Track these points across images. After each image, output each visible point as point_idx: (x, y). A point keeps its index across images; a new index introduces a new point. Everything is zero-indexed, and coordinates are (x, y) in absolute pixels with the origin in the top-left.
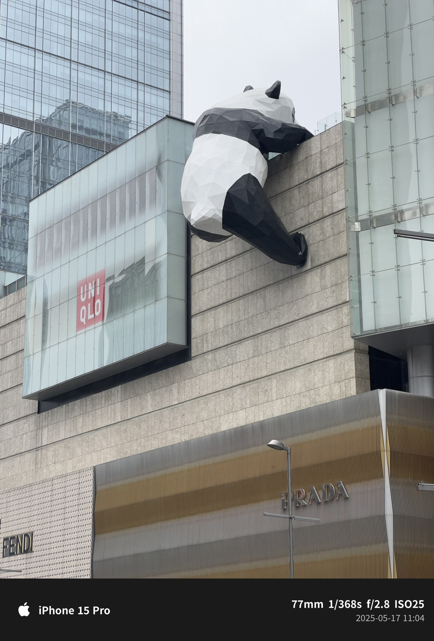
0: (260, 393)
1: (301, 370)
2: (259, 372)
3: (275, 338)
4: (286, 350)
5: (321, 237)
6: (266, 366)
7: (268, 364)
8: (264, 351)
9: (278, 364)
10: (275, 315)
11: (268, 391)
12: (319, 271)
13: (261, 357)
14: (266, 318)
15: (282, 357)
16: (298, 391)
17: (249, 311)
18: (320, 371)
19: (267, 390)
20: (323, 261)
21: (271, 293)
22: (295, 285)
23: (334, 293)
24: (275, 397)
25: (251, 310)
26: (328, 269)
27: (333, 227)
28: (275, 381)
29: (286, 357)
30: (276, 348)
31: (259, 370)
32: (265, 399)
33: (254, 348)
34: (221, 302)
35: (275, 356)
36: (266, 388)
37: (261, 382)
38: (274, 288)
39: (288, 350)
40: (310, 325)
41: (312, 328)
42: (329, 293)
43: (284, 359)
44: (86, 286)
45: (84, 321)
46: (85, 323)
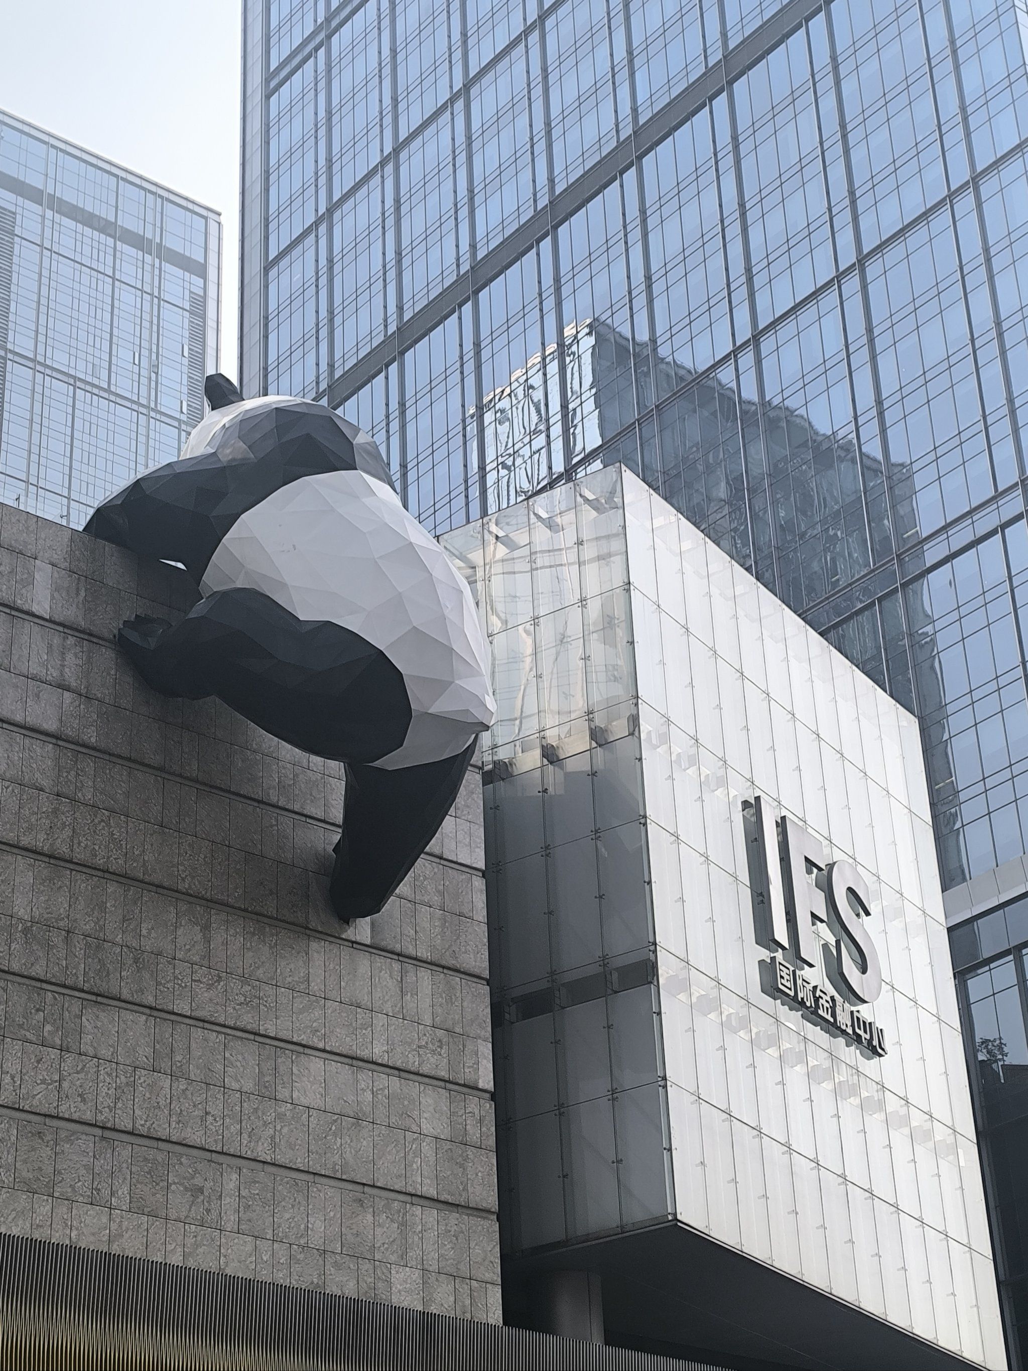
0: (173, 1187)
1: (331, 1191)
2: (173, 1125)
3: (240, 1058)
4: (279, 1110)
6: (203, 1119)
7: (210, 1119)
8: (195, 1073)
9: (250, 1136)
10: (245, 996)
11: (206, 1194)
12: (395, 966)
13: (182, 1083)
14: (210, 987)
15: (265, 1124)
16: (316, 1240)
17: (144, 932)
18: (392, 1221)
19: (201, 1190)
20: (407, 946)
21: (232, 932)
23: (441, 1047)
24: (230, 1219)
25: (153, 934)
26: (424, 979)
28: (235, 1176)
29: (278, 1128)
30: (244, 1089)
31: (174, 1118)
32: (193, 1214)
33: (157, 1046)
34: (25, 841)
35: (238, 1108)
36: (198, 1181)
37: (181, 1155)
38: (241, 921)
39: (289, 1115)
40: (363, 1084)
41: (370, 1095)
42: (425, 1039)
43: (271, 1132)
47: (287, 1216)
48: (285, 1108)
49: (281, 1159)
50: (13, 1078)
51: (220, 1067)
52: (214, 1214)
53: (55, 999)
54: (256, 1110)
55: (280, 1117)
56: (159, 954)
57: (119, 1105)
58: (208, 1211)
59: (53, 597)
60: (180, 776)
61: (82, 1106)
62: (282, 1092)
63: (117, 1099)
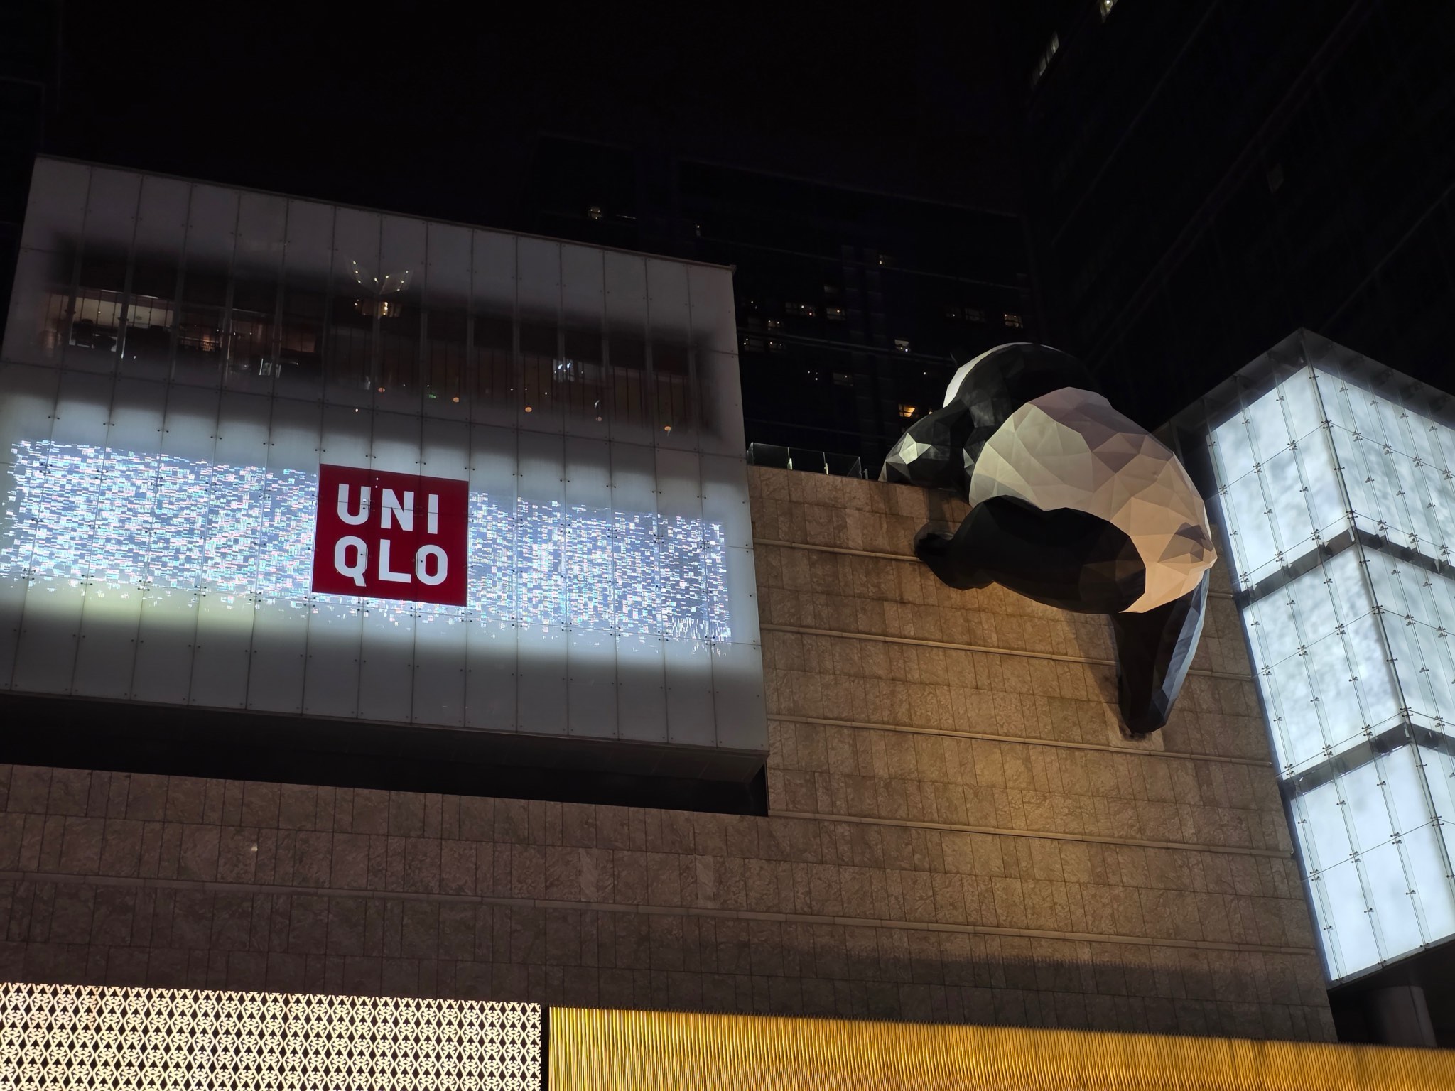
2: (1030, 916)
3: (1074, 856)
4: (1113, 892)
6: (1052, 908)
7: (1058, 907)
8: (1039, 874)
9: (1093, 916)
11: (1066, 966)
12: (1191, 765)
14: (1039, 806)
15: (1104, 906)
17: (978, 772)
22: (1121, 767)
23: (1240, 823)
24: (1090, 984)
28: (1086, 949)
29: (1115, 906)
30: (1082, 881)
31: (1029, 911)
32: (1058, 983)
33: (1005, 858)
35: (1079, 896)
38: (1054, 753)
39: (1121, 894)
40: (1180, 863)
41: (1186, 870)
42: (1226, 818)
43: (1110, 911)
44: (365, 493)
45: (357, 575)
46: (360, 582)
48: (1116, 891)
49: (1122, 931)
50: (897, 898)
51: (1058, 866)
52: (1076, 982)
53: (919, 834)
54: (1094, 896)
55: (1116, 898)
56: (993, 786)
57: (984, 907)
58: (1070, 979)
59: (863, 534)
61: (955, 913)
62: (1113, 879)
63: (981, 903)
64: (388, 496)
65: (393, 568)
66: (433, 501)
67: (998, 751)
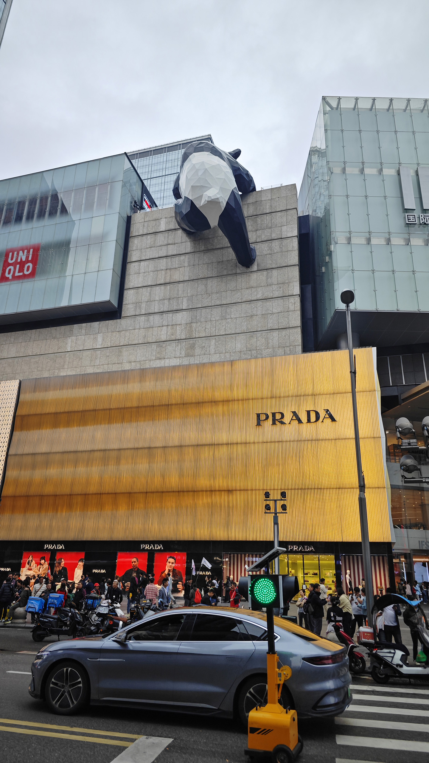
0: (196, 348)
1: (242, 336)
2: (197, 334)
3: (216, 312)
4: (227, 321)
5: (269, 252)
6: (205, 330)
7: (207, 329)
8: (202, 320)
9: (218, 330)
10: (217, 297)
11: (206, 347)
12: (265, 273)
13: (199, 324)
14: (207, 298)
15: (223, 326)
16: (238, 349)
17: (189, 292)
18: (263, 338)
19: (204, 347)
20: (269, 266)
21: (213, 283)
22: (239, 280)
23: (280, 289)
24: (213, 351)
25: (191, 291)
26: (275, 272)
27: (281, 246)
28: (214, 341)
29: (227, 326)
30: (217, 319)
31: (197, 332)
32: (202, 353)
33: (192, 317)
34: (158, 283)
35: (215, 324)
36: (203, 345)
37: (199, 340)
38: (216, 279)
39: (230, 321)
40: (253, 307)
41: (256, 309)
42: (275, 288)
43: (225, 327)
44: (16, 253)
45: (10, 276)
46: (10, 278)
47: (229, 346)
48: (228, 320)
49: (227, 333)
50: (155, 336)
51: (210, 316)
52: (208, 351)
53: (166, 315)
54: (220, 323)
57: (182, 333)
58: (206, 351)
59: (165, 225)
60: (199, 251)
61: (172, 337)
62: (228, 317)
63: (181, 332)
64: (21, 252)
65: (19, 272)
66: (31, 250)
67: (197, 284)
